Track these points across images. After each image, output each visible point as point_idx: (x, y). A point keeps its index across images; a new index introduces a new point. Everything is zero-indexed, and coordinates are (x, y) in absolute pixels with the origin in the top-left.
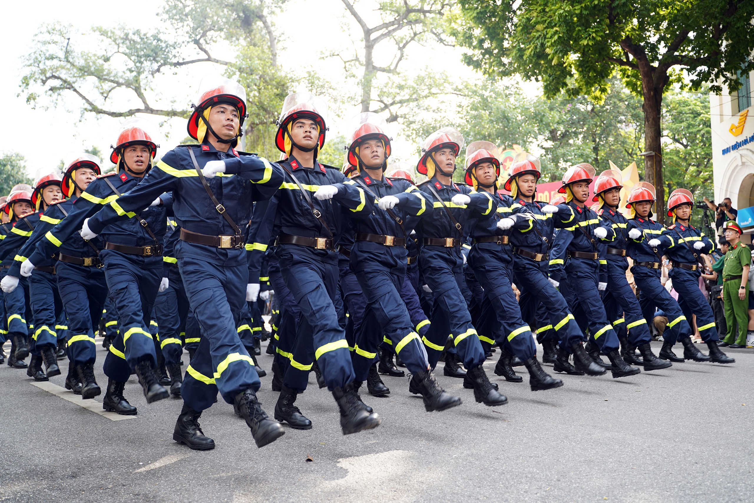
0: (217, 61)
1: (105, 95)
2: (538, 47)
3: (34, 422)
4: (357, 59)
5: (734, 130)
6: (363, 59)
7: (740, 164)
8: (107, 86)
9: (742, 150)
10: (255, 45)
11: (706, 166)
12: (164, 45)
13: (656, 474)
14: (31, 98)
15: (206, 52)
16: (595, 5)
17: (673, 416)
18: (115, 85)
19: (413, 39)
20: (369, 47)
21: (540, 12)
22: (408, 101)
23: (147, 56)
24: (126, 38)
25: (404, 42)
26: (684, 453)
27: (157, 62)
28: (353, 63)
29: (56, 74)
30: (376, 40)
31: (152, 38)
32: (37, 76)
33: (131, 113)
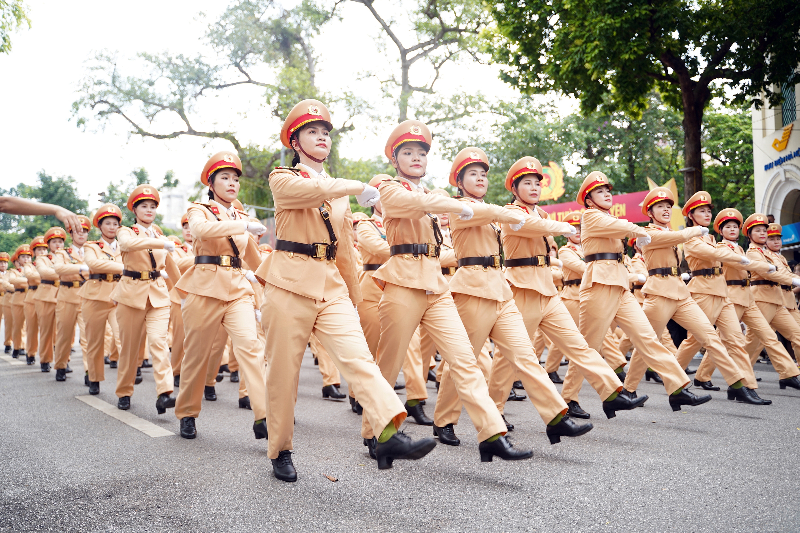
0: (257, 83)
1: (151, 116)
2: (577, 62)
3: (75, 438)
4: (394, 80)
5: (777, 145)
6: (399, 80)
7: (783, 179)
8: (152, 109)
9: (787, 165)
10: (294, 66)
11: (745, 183)
12: (205, 69)
13: (719, 507)
14: (81, 122)
15: (246, 74)
16: (636, 18)
17: (727, 440)
18: (160, 108)
19: (448, 58)
20: (406, 66)
21: (579, 26)
22: (444, 120)
23: (189, 79)
24: (170, 62)
25: (440, 61)
26: (747, 483)
27: (199, 84)
28: (389, 83)
29: (104, 99)
30: (412, 60)
31: (194, 62)
32: (86, 101)
33: (175, 135)
